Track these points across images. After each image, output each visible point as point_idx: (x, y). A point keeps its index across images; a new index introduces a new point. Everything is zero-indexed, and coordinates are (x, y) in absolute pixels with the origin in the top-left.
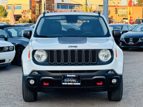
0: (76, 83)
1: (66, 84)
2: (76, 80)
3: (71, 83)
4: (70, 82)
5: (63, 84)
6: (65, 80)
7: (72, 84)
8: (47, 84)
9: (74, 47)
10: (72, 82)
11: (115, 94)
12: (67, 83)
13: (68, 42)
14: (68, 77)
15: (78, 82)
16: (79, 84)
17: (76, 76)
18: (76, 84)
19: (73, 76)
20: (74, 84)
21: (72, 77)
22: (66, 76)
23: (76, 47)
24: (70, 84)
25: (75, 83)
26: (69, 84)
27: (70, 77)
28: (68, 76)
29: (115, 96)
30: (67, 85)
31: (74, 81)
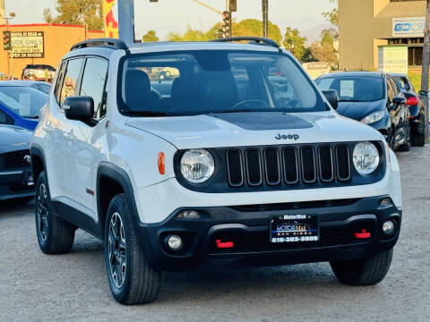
0: (308, 235)
1: (282, 240)
2: (307, 228)
3: (294, 236)
4: (291, 235)
5: (274, 240)
6: (279, 230)
7: (297, 239)
8: (229, 244)
9: (290, 137)
10: (296, 236)
11: (374, 266)
12: (285, 236)
13: (263, 125)
14: (287, 221)
15: (313, 235)
16: (316, 238)
17: (307, 216)
18: (307, 239)
19: (299, 217)
20: (303, 239)
21: (297, 220)
22: (280, 218)
23: (296, 137)
24: (292, 239)
25: (305, 236)
26: (288, 240)
27: (291, 222)
28: (286, 217)
29: (373, 270)
30: (285, 243)
31: (303, 230)
